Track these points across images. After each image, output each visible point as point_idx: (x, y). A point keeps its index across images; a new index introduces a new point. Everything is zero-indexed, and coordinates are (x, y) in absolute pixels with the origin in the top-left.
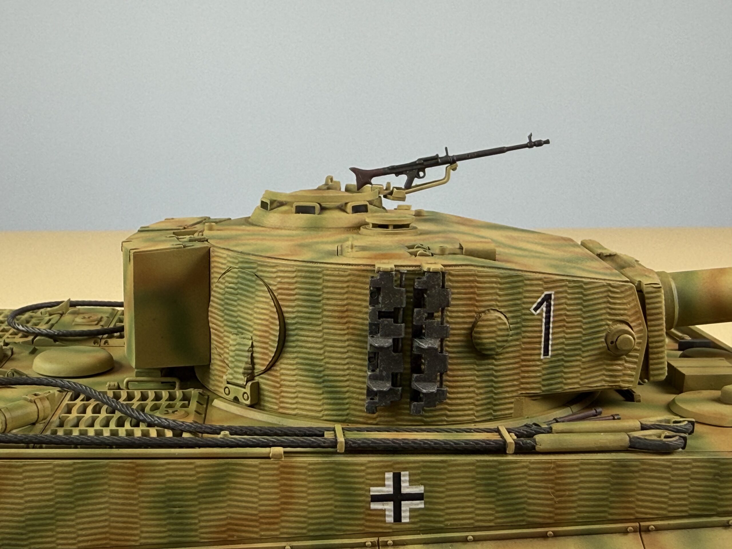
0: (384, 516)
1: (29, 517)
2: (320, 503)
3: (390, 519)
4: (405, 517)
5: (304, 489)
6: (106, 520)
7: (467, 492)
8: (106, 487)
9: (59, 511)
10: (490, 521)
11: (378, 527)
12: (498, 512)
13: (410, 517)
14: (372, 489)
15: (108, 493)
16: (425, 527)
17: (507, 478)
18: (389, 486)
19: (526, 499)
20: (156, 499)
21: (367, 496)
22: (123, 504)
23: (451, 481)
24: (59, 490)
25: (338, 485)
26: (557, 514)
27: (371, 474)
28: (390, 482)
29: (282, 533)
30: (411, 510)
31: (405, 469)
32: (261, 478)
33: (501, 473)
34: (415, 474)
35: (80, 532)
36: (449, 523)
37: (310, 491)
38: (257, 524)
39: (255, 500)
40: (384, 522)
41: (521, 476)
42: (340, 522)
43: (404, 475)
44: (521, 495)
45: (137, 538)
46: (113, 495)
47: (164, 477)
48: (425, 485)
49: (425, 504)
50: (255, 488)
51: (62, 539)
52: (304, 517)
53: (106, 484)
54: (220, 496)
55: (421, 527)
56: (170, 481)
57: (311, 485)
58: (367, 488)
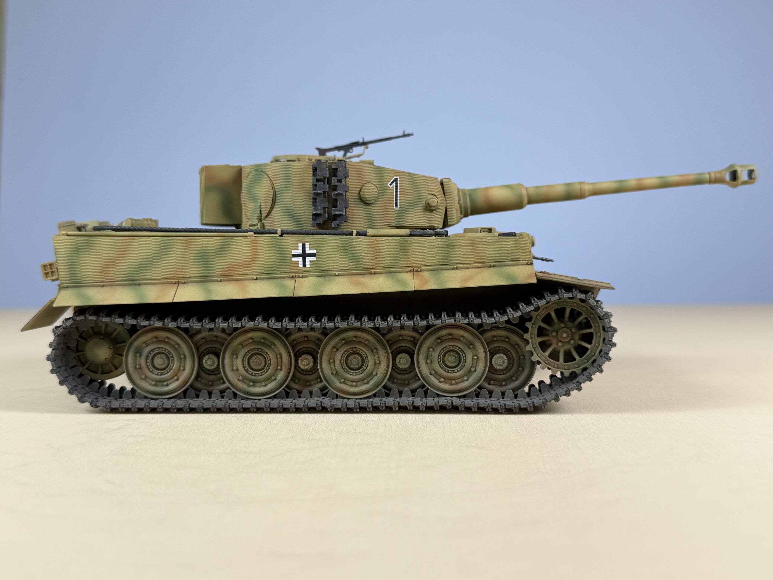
0: (298, 264)
1: (140, 263)
2: (270, 257)
3: (301, 265)
4: (308, 265)
5: (262, 251)
6: (174, 265)
7: (335, 253)
8: (175, 249)
9: (154, 260)
10: (347, 267)
11: (296, 269)
12: (349, 263)
13: (310, 265)
14: (293, 251)
15: (176, 252)
16: (317, 269)
17: (353, 246)
18: (300, 250)
19: (362, 257)
20: (197, 255)
21: (291, 255)
22: (182, 257)
23: (328, 247)
24: (154, 250)
25: (278, 249)
26: (376, 264)
27: (292, 244)
28: (300, 248)
29: (253, 272)
30: (310, 261)
31: (307, 242)
32: (244, 245)
33: (350, 244)
34: (312, 244)
35: (163, 271)
36: (327, 268)
37: (265, 252)
38: (242, 267)
39: (241, 256)
40: (298, 267)
41: (359, 245)
42: (279, 266)
43: (307, 245)
44: (359, 254)
45: (188, 274)
46: (178, 253)
47: (201, 245)
48: (316, 249)
49: (317, 258)
50: (241, 250)
51: (155, 273)
52: (263, 264)
53: (175, 248)
54: (225, 254)
55: (315, 269)
56: (203, 247)
57: (266, 249)
58: (290, 251)
